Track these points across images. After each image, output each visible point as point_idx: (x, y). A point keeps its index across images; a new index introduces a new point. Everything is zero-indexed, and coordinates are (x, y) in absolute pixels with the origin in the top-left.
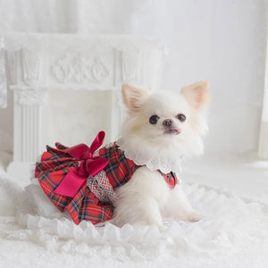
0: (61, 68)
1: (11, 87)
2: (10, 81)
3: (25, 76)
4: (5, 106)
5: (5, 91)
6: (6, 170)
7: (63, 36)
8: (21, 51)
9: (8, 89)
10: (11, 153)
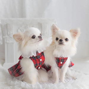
0: (21, 30)
1: (4, 37)
2: (3, 35)
3: (8, 33)
4: (2, 44)
5: (2, 38)
6: (3, 66)
7: (21, 19)
8: (7, 24)
9: (3, 38)
10: (4, 60)
